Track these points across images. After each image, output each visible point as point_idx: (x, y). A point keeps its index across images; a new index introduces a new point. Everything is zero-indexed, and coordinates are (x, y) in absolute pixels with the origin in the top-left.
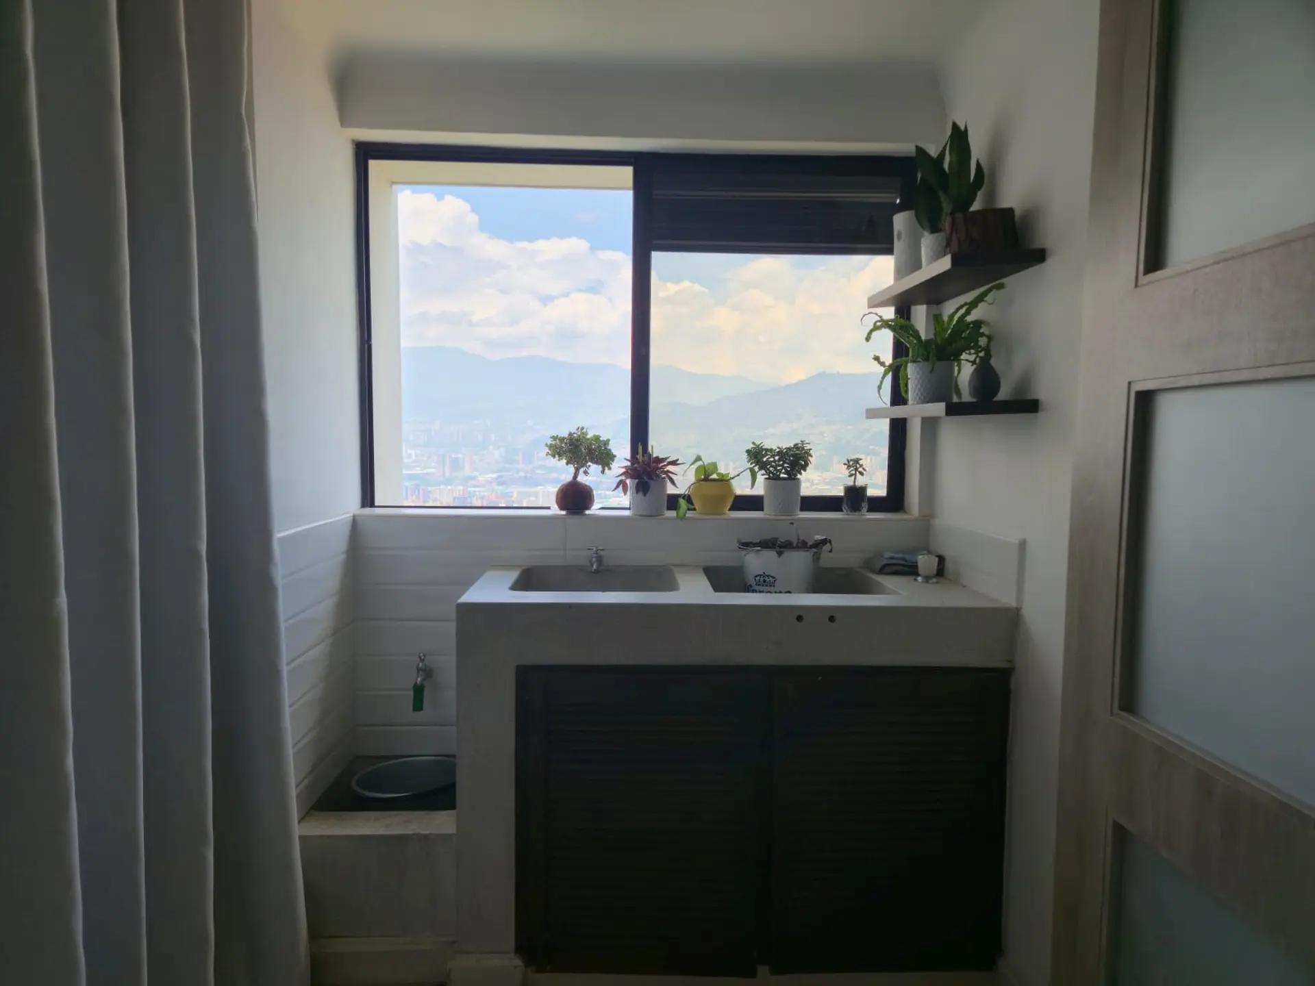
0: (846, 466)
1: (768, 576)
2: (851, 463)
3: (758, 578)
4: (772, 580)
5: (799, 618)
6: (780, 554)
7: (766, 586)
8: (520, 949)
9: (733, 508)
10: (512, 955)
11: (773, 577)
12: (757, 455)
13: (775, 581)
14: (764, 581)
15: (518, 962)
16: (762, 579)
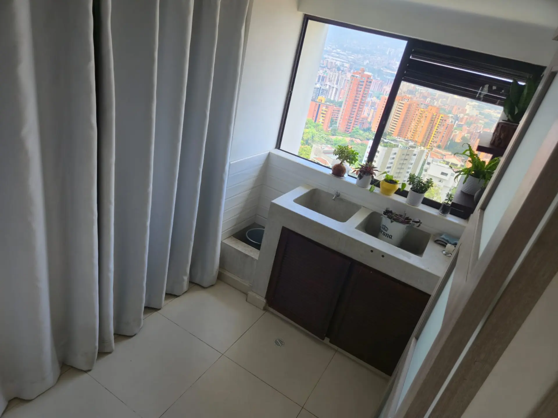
0: (447, 195)
1: (386, 227)
2: (449, 195)
3: (383, 226)
4: (387, 229)
5: (372, 251)
6: (392, 222)
7: (385, 230)
8: (267, 297)
9: (396, 193)
10: (264, 298)
11: (387, 228)
12: (412, 179)
13: (388, 230)
14: (384, 228)
15: (265, 301)
16: (384, 227)
